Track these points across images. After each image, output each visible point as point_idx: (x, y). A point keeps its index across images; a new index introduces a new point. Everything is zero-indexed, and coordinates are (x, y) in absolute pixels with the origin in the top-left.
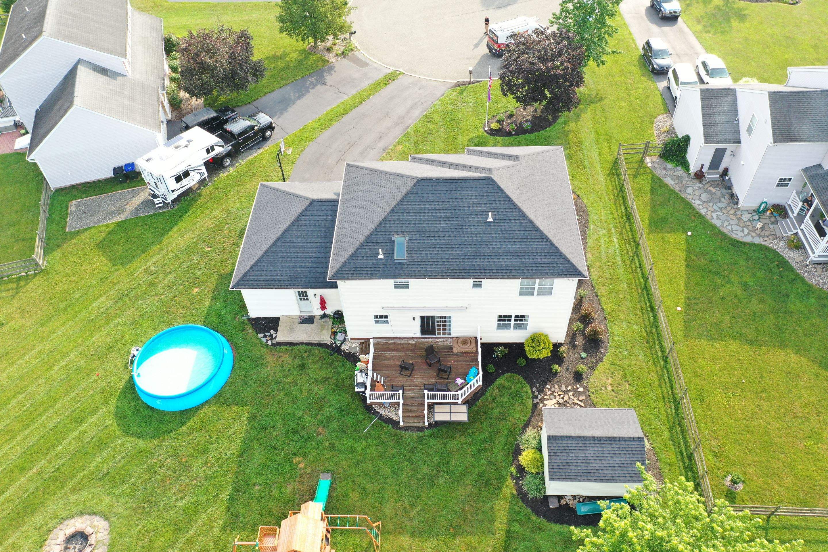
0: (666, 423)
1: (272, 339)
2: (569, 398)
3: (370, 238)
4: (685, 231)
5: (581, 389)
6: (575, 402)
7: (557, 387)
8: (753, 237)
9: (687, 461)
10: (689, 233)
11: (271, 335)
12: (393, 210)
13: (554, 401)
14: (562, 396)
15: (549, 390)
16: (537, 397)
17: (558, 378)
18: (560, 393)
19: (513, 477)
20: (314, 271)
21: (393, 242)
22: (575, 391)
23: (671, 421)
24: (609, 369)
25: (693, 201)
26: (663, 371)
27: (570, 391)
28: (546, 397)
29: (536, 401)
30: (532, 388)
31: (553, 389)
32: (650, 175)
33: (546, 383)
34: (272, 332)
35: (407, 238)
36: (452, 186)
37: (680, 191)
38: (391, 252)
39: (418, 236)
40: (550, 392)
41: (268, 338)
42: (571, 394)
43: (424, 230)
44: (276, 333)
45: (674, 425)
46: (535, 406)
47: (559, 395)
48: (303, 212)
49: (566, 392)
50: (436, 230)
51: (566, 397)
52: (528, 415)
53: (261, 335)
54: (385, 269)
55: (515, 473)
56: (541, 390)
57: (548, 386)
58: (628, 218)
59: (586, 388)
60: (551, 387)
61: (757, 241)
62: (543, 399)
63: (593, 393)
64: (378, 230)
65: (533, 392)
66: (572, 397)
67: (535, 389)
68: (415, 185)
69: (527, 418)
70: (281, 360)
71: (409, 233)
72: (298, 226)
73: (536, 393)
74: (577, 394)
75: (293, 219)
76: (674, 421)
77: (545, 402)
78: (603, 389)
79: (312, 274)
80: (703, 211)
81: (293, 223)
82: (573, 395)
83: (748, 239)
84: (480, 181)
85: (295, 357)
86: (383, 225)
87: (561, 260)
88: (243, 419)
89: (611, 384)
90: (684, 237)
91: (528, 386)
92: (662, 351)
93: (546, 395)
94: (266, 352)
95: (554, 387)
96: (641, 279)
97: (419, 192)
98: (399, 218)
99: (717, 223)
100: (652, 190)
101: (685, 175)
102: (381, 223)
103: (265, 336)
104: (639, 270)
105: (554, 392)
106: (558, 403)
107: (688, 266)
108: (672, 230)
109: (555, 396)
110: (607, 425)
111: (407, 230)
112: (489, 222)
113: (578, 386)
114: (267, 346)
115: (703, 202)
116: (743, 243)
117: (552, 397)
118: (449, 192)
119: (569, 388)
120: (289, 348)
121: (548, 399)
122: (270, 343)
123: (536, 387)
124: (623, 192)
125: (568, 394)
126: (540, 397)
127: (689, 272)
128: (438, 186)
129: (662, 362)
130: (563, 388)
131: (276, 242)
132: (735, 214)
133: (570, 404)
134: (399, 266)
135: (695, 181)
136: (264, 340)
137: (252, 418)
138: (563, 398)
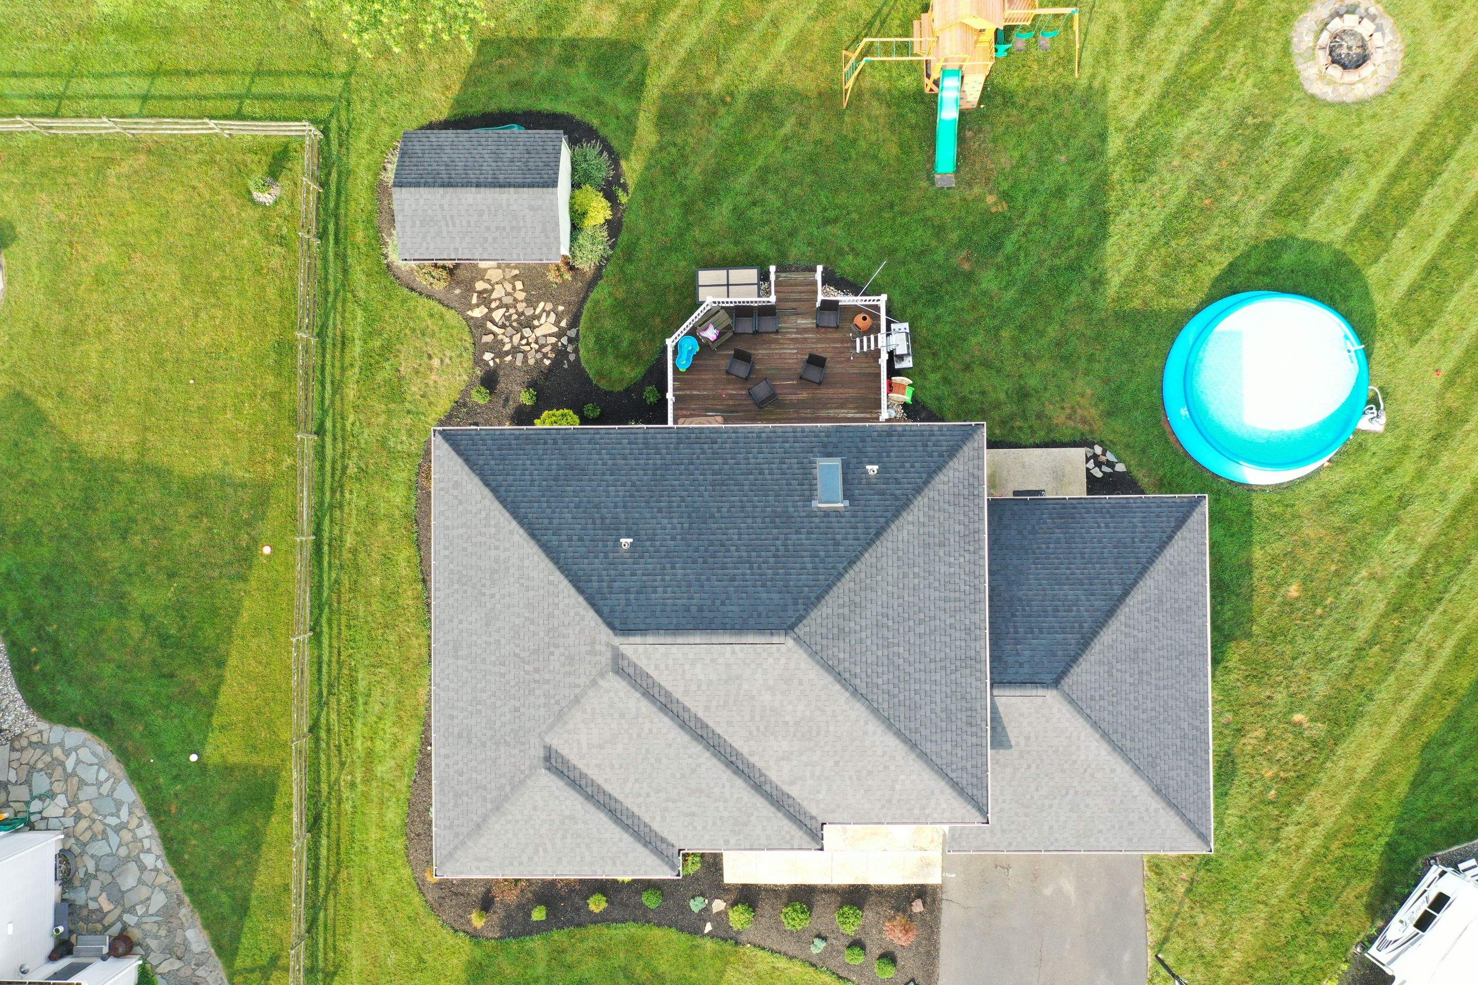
0: (349, 295)
1: (1095, 456)
2: (511, 338)
3: (902, 505)
4: (201, 766)
5: (488, 356)
6: (503, 331)
7: (531, 362)
8: (61, 745)
9: (331, 227)
10: (194, 758)
11: (1098, 464)
12: (852, 563)
13: (539, 332)
14: (524, 342)
15: (545, 356)
16: (570, 340)
17: (527, 378)
18: (527, 348)
19: (624, 187)
20: (1025, 532)
21: (845, 497)
22: (500, 354)
23: (340, 299)
24: (430, 404)
25: (159, 865)
26: (332, 402)
27: (507, 353)
28: (553, 340)
29: (572, 333)
30: (578, 359)
31: (539, 356)
32: (239, 963)
33: (550, 369)
34: (1098, 473)
35: (816, 504)
36: (711, 615)
37: (181, 903)
38: (850, 477)
39: (791, 509)
40: (545, 350)
41: (1103, 458)
42: (507, 347)
43: (777, 520)
44: (1088, 470)
45: (337, 292)
46: (574, 323)
47: (528, 344)
48: (1074, 659)
49: (515, 350)
50: (749, 520)
51: (516, 339)
52: (588, 305)
53: (1120, 468)
54: (860, 445)
55: (620, 193)
56: (561, 353)
57: (547, 362)
58: (317, 818)
59: (478, 361)
60: (542, 360)
61: (55, 733)
62: (559, 335)
63: (466, 349)
64: (882, 520)
65: (576, 351)
66: (507, 340)
67: (572, 357)
68: (800, 619)
69: (592, 295)
70: (1068, 411)
71: (811, 515)
72: (1081, 627)
73: (570, 349)
74: (496, 347)
75: (1097, 646)
76: (335, 300)
77: (556, 329)
78: (447, 361)
79: (1029, 527)
80: (147, 829)
81: (1095, 633)
82: (504, 344)
83: (76, 736)
84: (642, 626)
85: (1039, 416)
86: (873, 531)
87: (481, 462)
88: (1115, 281)
89: (431, 369)
90: (209, 749)
91: (583, 364)
92: (323, 447)
93: (554, 345)
94: (1102, 429)
95: (536, 362)
96: (325, 629)
97: (790, 601)
98: (837, 544)
99: (127, 793)
100: (242, 909)
101: (153, 959)
102: (878, 534)
103: (1110, 464)
104: (325, 658)
105: (537, 351)
106: (532, 328)
107: (221, 663)
108: (228, 770)
109: (536, 342)
110: (452, 217)
111: (817, 520)
112: (628, 537)
113: (491, 363)
114: (1101, 444)
115: (138, 860)
116: (89, 726)
117: (542, 341)
118: (718, 602)
119: (509, 358)
120: (1055, 436)
121: (550, 335)
122: (1098, 450)
123: (569, 361)
124: (314, 906)
125: (513, 347)
126: (564, 340)
127: (223, 647)
128: (745, 615)
129: (328, 425)
130: (520, 356)
131: (1126, 593)
132: (78, 817)
133: (511, 325)
134: (830, 450)
135: (135, 934)
136: (1110, 457)
137: (1098, 283)
138: (522, 338)
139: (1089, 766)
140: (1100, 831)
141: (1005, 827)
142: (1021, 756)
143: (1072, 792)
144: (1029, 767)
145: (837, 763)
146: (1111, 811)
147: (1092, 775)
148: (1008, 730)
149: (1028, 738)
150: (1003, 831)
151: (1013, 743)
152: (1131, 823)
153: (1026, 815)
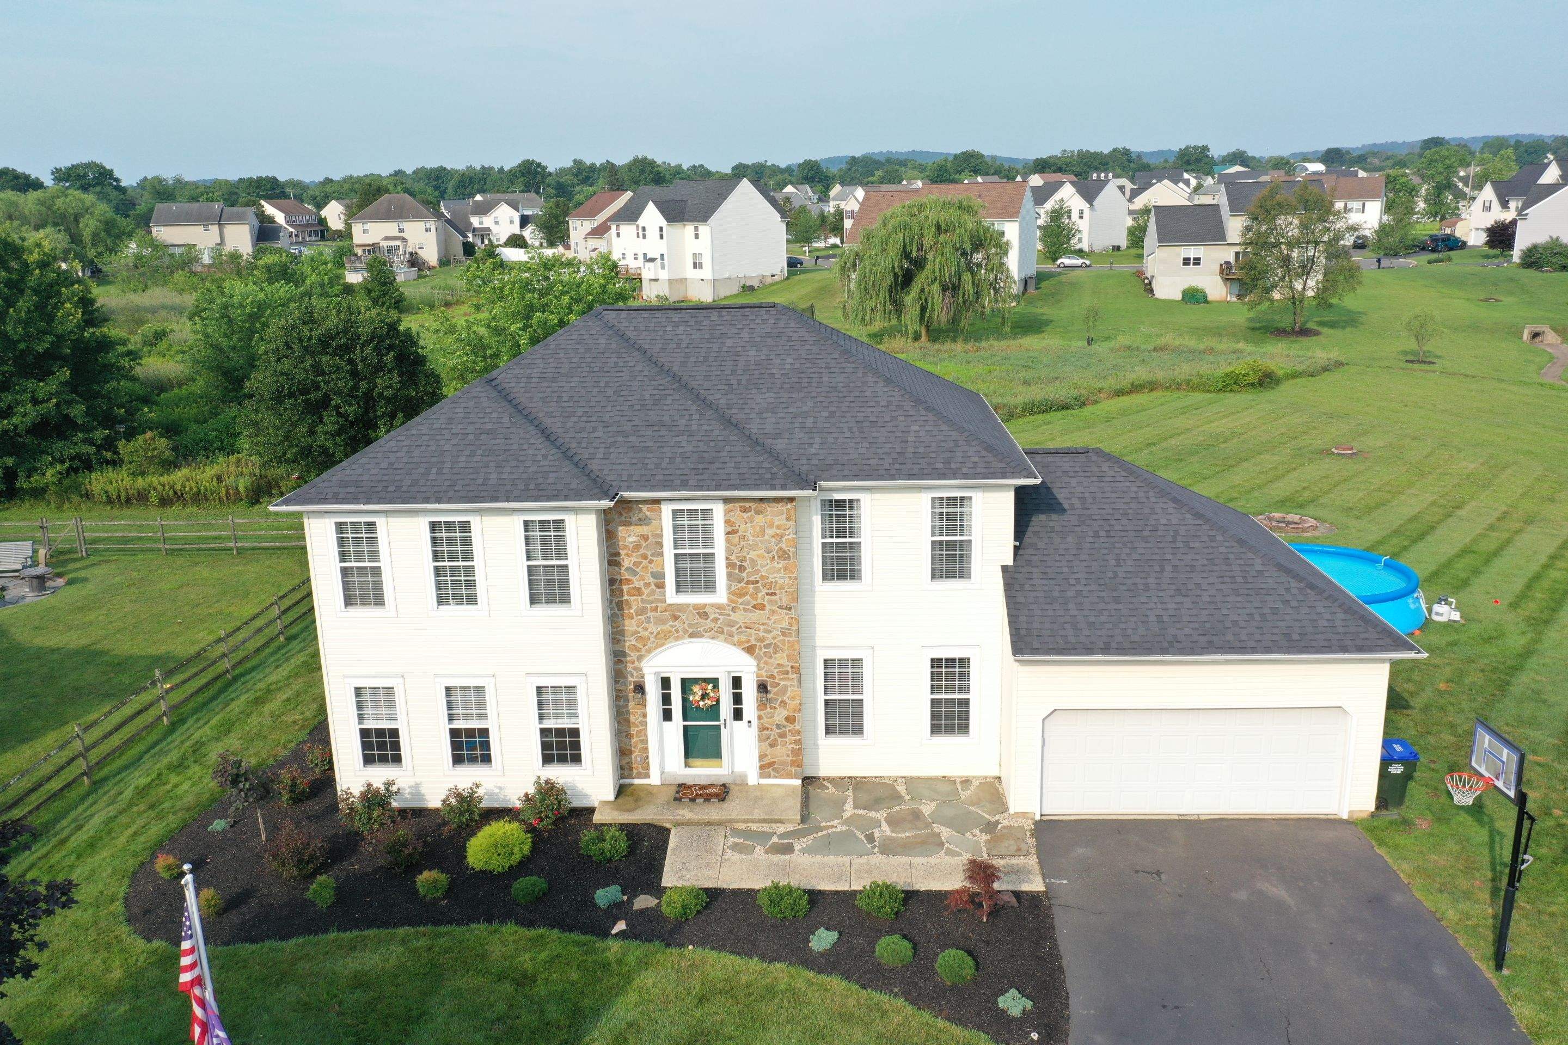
139: (1176, 531)
140: (1235, 623)
141: (1092, 619)
142: (1081, 521)
143: (1168, 568)
144: (1096, 535)
145: (832, 414)
146: (1236, 592)
147: (1186, 543)
148: (1055, 491)
149: (1082, 499)
150: (1091, 625)
151: (1066, 506)
152: (1275, 610)
153: (1117, 600)
